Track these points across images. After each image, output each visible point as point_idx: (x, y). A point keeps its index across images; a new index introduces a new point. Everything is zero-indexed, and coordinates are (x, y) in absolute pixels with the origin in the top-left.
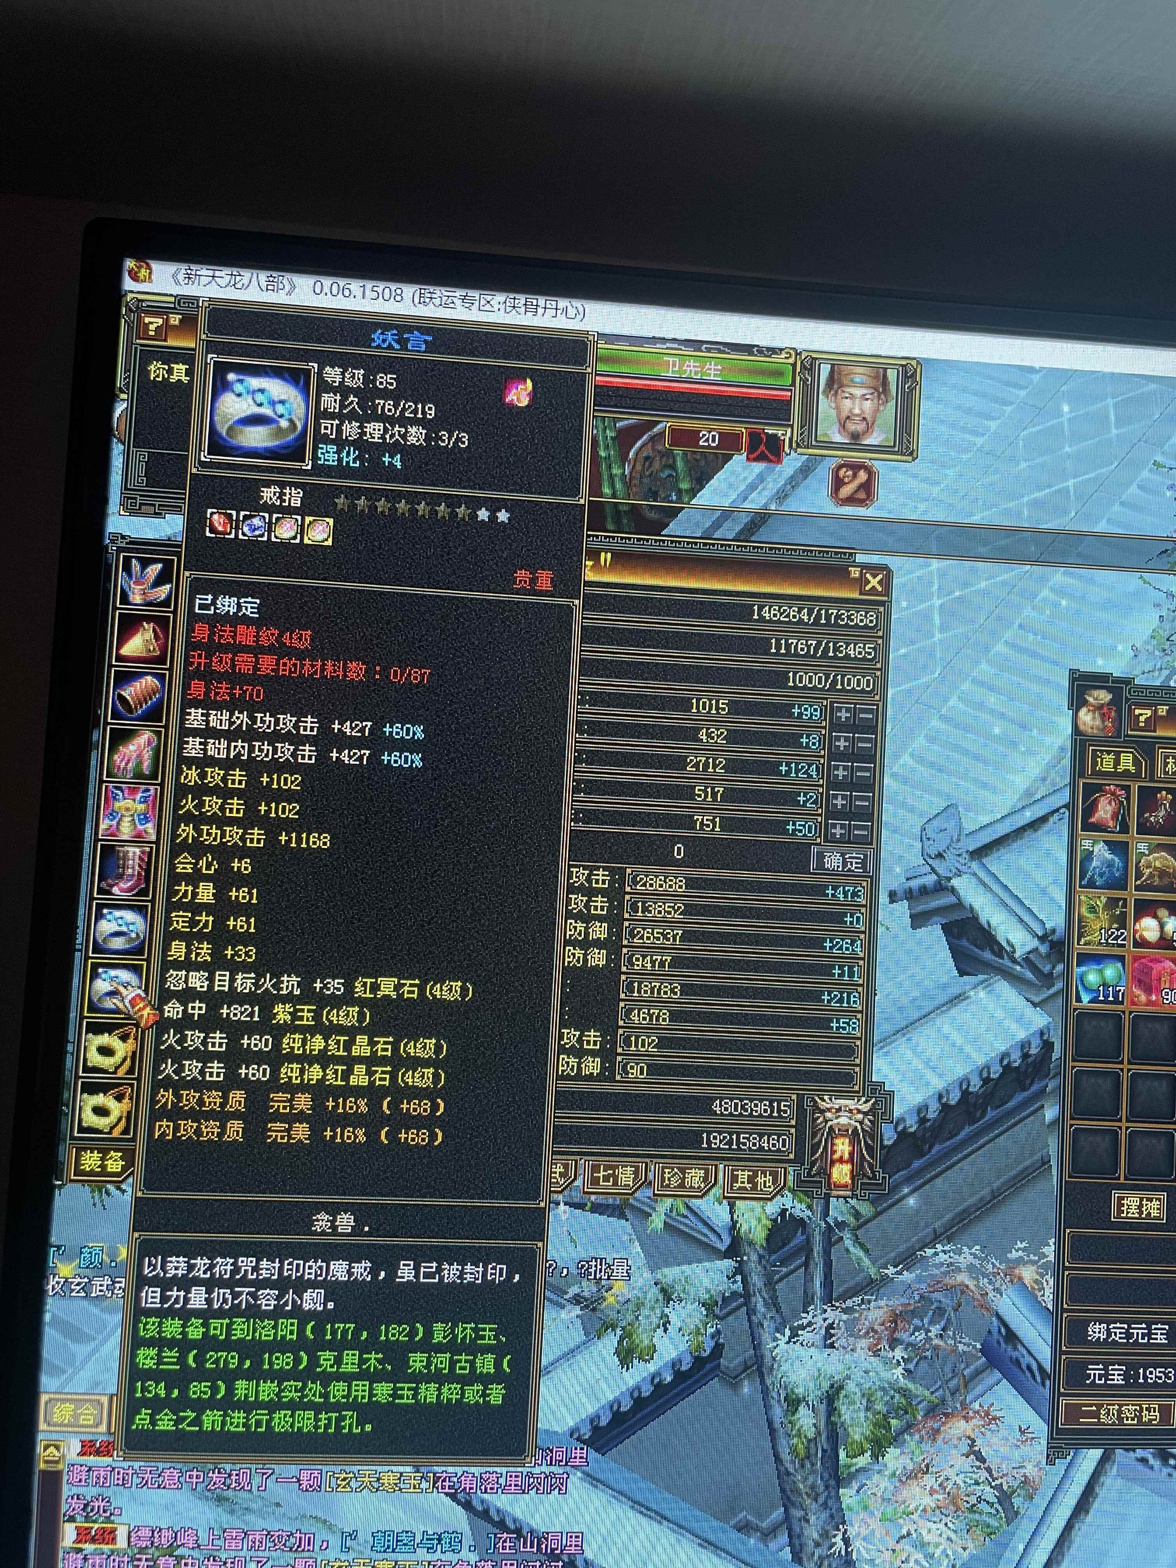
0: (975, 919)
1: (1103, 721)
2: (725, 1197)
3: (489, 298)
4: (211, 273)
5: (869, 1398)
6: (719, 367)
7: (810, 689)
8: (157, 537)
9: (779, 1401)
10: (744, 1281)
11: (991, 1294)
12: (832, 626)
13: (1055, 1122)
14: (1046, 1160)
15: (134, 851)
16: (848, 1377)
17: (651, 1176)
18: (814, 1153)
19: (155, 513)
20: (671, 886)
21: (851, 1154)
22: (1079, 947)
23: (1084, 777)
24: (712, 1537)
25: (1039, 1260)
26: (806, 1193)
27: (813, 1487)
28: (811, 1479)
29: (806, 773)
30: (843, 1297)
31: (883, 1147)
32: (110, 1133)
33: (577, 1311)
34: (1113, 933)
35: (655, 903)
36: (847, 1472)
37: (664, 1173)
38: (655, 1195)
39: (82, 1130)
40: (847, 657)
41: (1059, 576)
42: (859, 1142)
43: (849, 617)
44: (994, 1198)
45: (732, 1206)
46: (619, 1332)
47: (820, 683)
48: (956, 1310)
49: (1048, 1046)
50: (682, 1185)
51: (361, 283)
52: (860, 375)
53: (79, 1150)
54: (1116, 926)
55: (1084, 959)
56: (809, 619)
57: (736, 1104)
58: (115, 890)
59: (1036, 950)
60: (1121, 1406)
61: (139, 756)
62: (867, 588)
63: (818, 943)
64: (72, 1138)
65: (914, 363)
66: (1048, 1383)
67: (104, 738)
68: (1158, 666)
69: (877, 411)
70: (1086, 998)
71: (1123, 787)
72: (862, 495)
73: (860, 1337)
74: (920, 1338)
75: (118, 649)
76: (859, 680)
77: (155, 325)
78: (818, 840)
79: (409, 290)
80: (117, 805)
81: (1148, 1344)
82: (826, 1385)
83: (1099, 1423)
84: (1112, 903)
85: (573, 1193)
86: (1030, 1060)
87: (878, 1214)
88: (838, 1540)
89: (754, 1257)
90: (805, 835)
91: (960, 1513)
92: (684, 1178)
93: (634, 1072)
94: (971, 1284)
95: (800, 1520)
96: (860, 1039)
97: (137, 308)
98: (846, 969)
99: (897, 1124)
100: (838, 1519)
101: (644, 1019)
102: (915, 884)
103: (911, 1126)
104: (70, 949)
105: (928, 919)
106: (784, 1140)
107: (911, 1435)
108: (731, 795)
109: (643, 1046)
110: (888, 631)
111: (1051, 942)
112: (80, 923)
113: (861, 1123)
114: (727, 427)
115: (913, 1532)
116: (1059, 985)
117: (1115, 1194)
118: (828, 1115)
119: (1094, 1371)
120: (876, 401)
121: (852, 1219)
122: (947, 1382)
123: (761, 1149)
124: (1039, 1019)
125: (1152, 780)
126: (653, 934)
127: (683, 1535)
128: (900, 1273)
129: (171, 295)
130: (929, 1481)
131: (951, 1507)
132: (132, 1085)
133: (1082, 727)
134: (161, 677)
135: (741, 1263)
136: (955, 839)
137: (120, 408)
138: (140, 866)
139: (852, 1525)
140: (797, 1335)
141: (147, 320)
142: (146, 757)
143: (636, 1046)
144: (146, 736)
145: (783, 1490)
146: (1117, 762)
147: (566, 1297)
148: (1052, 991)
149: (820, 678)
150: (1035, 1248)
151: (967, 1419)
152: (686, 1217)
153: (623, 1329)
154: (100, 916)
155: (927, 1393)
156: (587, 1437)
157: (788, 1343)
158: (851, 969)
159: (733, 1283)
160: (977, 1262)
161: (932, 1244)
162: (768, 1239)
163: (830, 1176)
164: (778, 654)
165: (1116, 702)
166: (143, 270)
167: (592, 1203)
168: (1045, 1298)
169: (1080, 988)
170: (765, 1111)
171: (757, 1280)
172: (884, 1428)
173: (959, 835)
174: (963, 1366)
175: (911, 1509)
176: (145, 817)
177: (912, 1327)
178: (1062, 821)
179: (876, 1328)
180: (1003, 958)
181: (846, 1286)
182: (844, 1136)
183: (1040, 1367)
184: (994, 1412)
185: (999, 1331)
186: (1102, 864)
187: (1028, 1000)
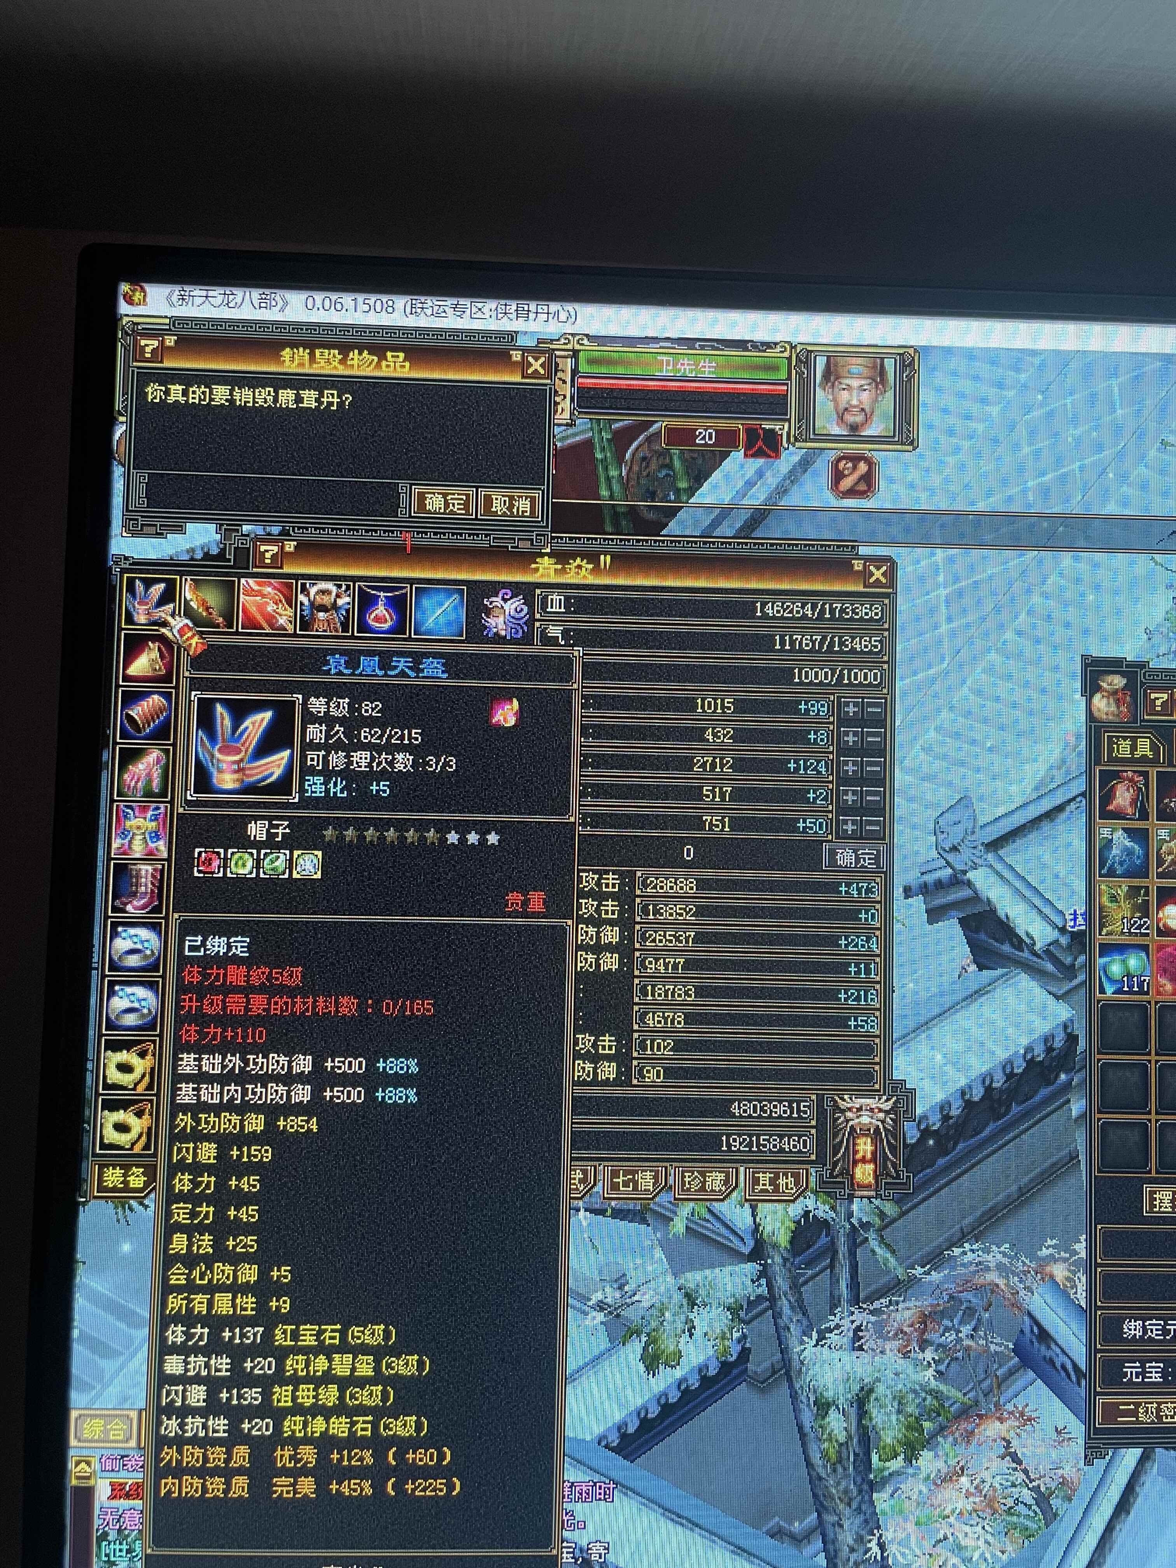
0: (993, 911)
1: (1118, 707)
2: (746, 1200)
3: (480, 305)
4: (204, 293)
5: (900, 1400)
6: (714, 364)
7: (816, 684)
8: (160, 557)
9: (808, 1405)
10: (769, 1285)
11: (1022, 1293)
12: (837, 620)
13: (1082, 1116)
14: (1074, 1155)
15: (146, 869)
16: (878, 1380)
17: (671, 1181)
18: (835, 1155)
19: (157, 534)
20: (681, 888)
21: (874, 1153)
22: (1100, 938)
23: (1100, 765)
24: (742, 1543)
25: (1071, 1257)
26: (828, 1194)
27: (846, 1491)
28: (843, 1484)
29: (815, 769)
30: (870, 1299)
31: (906, 1145)
32: (131, 1149)
33: (600, 1317)
34: (1136, 922)
35: (666, 905)
36: (880, 1476)
37: (683, 1177)
38: (675, 1199)
39: (103, 1146)
40: (853, 651)
41: (1066, 559)
42: (882, 1141)
43: (853, 611)
44: (1022, 1195)
45: (754, 1209)
46: (644, 1339)
47: (826, 678)
48: (986, 1310)
49: (1072, 1039)
50: (703, 1189)
51: (353, 296)
52: (857, 366)
53: (101, 1167)
54: (1138, 915)
55: (1107, 949)
56: (813, 614)
57: (755, 1106)
58: (129, 908)
59: (1056, 942)
60: (1159, 1404)
61: (149, 775)
62: (871, 580)
63: (833, 941)
64: (95, 1155)
65: (911, 351)
66: (1083, 1383)
67: (113, 758)
69: (875, 401)
70: (1110, 990)
71: (1141, 773)
72: (862, 487)
73: (889, 1339)
74: (951, 1338)
75: (125, 669)
76: (866, 674)
77: (151, 347)
78: (830, 837)
79: (401, 302)
80: (128, 823)
82: (856, 1388)
83: (1138, 1422)
84: (1134, 891)
85: (593, 1200)
86: (1054, 1054)
87: (903, 1214)
88: (873, 1545)
89: (778, 1259)
90: (816, 832)
91: (997, 1516)
92: (705, 1181)
93: (651, 1076)
94: (1001, 1282)
95: (833, 1525)
96: (879, 1036)
97: (133, 331)
98: (862, 966)
99: (919, 1122)
100: (872, 1523)
101: (659, 1022)
102: (930, 878)
103: (934, 1124)
104: (87, 968)
105: (945, 914)
106: (805, 1142)
107: (945, 1437)
108: (739, 795)
109: (659, 1049)
110: (893, 623)
111: (1072, 933)
112: (96, 942)
113: (883, 1122)
114: (723, 424)
115: (949, 1536)
116: (1081, 977)
118: (849, 1115)
119: (1131, 1370)
120: (873, 391)
121: (877, 1219)
122: (980, 1382)
123: (782, 1150)
124: (1063, 1012)
125: (1170, 765)
126: (665, 936)
127: (714, 1542)
128: (928, 1273)
129: (166, 317)
130: (965, 1482)
131: (989, 1511)
132: (151, 1101)
133: (1096, 714)
134: (167, 696)
135: (765, 1266)
136: (969, 831)
137: (119, 431)
138: (152, 883)
139: (887, 1529)
140: (825, 1338)
141: (143, 343)
142: (155, 775)
143: (652, 1049)
144: (154, 755)
145: (815, 1496)
146: (1134, 748)
147: (590, 1303)
148: (1075, 982)
149: (826, 673)
150: (1065, 1245)
151: (1001, 1420)
152: (708, 1221)
153: (648, 1335)
154: (115, 934)
155: (959, 1395)
156: (615, 1444)
157: (815, 1346)
158: (867, 966)
159: (758, 1286)
160: (1005, 1261)
161: (959, 1243)
162: (791, 1242)
163: (853, 1177)
164: (782, 650)
165: (1131, 686)
166: (137, 294)
167: (613, 1209)
168: (1078, 1296)
169: (1103, 979)
170: (785, 1112)
171: (782, 1283)
172: (917, 1430)
173: (974, 827)
174: (996, 1366)
175: (946, 1512)
176: (156, 835)
177: (942, 1328)
178: (1079, 810)
179: (905, 1329)
180: (1023, 951)
181: (873, 1287)
182: (866, 1135)
183: (1075, 1365)
184: (1028, 1412)
185: (1032, 1331)
186: (1122, 852)
187: (1050, 993)
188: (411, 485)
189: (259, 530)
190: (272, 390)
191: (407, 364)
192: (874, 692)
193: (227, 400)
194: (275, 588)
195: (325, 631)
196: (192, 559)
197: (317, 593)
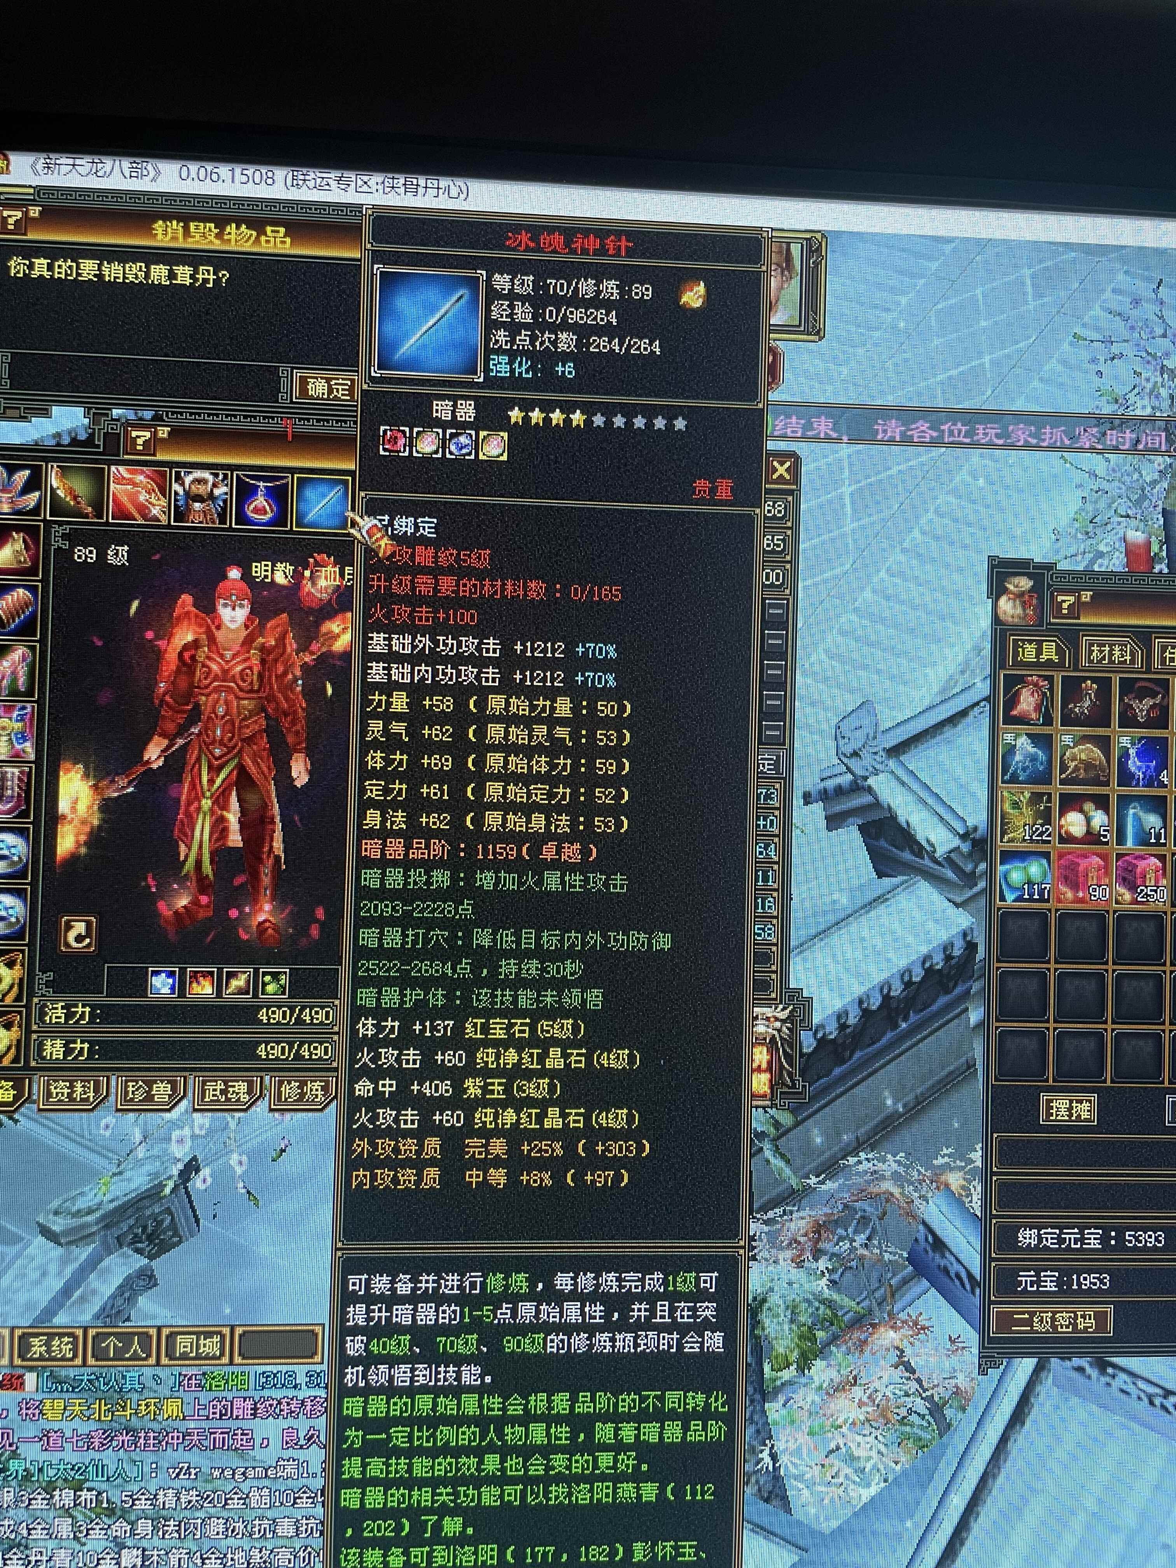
0: (893, 818)
1: (1024, 610)
3: (366, 178)
4: (71, 161)
5: (793, 1309)
8: (24, 442)
11: (917, 1202)
13: (980, 1025)
14: (972, 1063)
15: (12, 772)
16: (771, 1290)
19: (21, 417)
21: (770, 1063)
22: (1002, 845)
23: (1005, 668)
25: (966, 1166)
30: (764, 1209)
31: (802, 1055)
34: (1037, 829)
36: (771, 1386)
41: (974, 458)
42: (777, 1050)
44: (919, 1104)
48: (881, 1219)
49: (971, 947)
51: (230, 166)
54: (1040, 821)
55: (1008, 856)
59: (956, 849)
60: (1054, 1313)
61: (13, 673)
62: (775, 477)
65: (819, 236)
66: (977, 1291)
68: (1081, 550)
69: (781, 288)
70: (1010, 897)
71: (1046, 678)
73: (783, 1249)
74: (846, 1247)
76: (768, 574)
77: (14, 218)
79: (281, 173)
81: (1081, 1250)
83: (1032, 1331)
84: (1036, 798)
86: (953, 962)
87: (797, 1124)
88: (765, 1455)
91: (890, 1426)
94: (896, 1191)
96: (776, 945)
98: (760, 874)
99: (817, 1031)
100: (765, 1434)
102: (830, 784)
103: (831, 1033)
105: (844, 820)
107: (838, 1346)
110: (797, 521)
111: (973, 840)
113: (779, 1031)
115: (842, 1446)
116: (982, 884)
117: (1044, 1097)
119: (1026, 1278)
120: (779, 277)
121: (772, 1129)
122: (874, 1292)
124: (963, 920)
125: (1076, 669)
128: (822, 1182)
129: (30, 186)
130: (858, 1392)
131: (882, 1420)
132: (20, 1013)
133: (1002, 617)
134: (33, 589)
136: (870, 736)
138: (19, 787)
139: (779, 1440)
141: (5, 213)
144: (20, 652)
146: (1039, 652)
148: (976, 890)
150: (961, 1154)
151: (895, 1329)
155: (853, 1304)
158: (765, 874)
160: (901, 1170)
161: (855, 1152)
165: (1037, 589)
168: (973, 1205)
169: (1004, 887)
172: (810, 1340)
173: (875, 732)
174: (889, 1275)
175: (840, 1421)
176: (23, 736)
177: (836, 1237)
178: (982, 715)
179: (799, 1239)
180: (923, 858)
181: (766, 1198)
182: (762, 1044)
183: (970, 1275)
184: (923, 1322)
185: (926, 1239)
186: (1025, 757)
187: (950, 901)
188: (292, 368)
189: (131, 415)
190: (143, 265)
191: (288, 240)
192: (775, 593)
193: (95, 275)
194: (148, 477)
195: (200, 522)
196: (58, 445)
197: (193, 482)
